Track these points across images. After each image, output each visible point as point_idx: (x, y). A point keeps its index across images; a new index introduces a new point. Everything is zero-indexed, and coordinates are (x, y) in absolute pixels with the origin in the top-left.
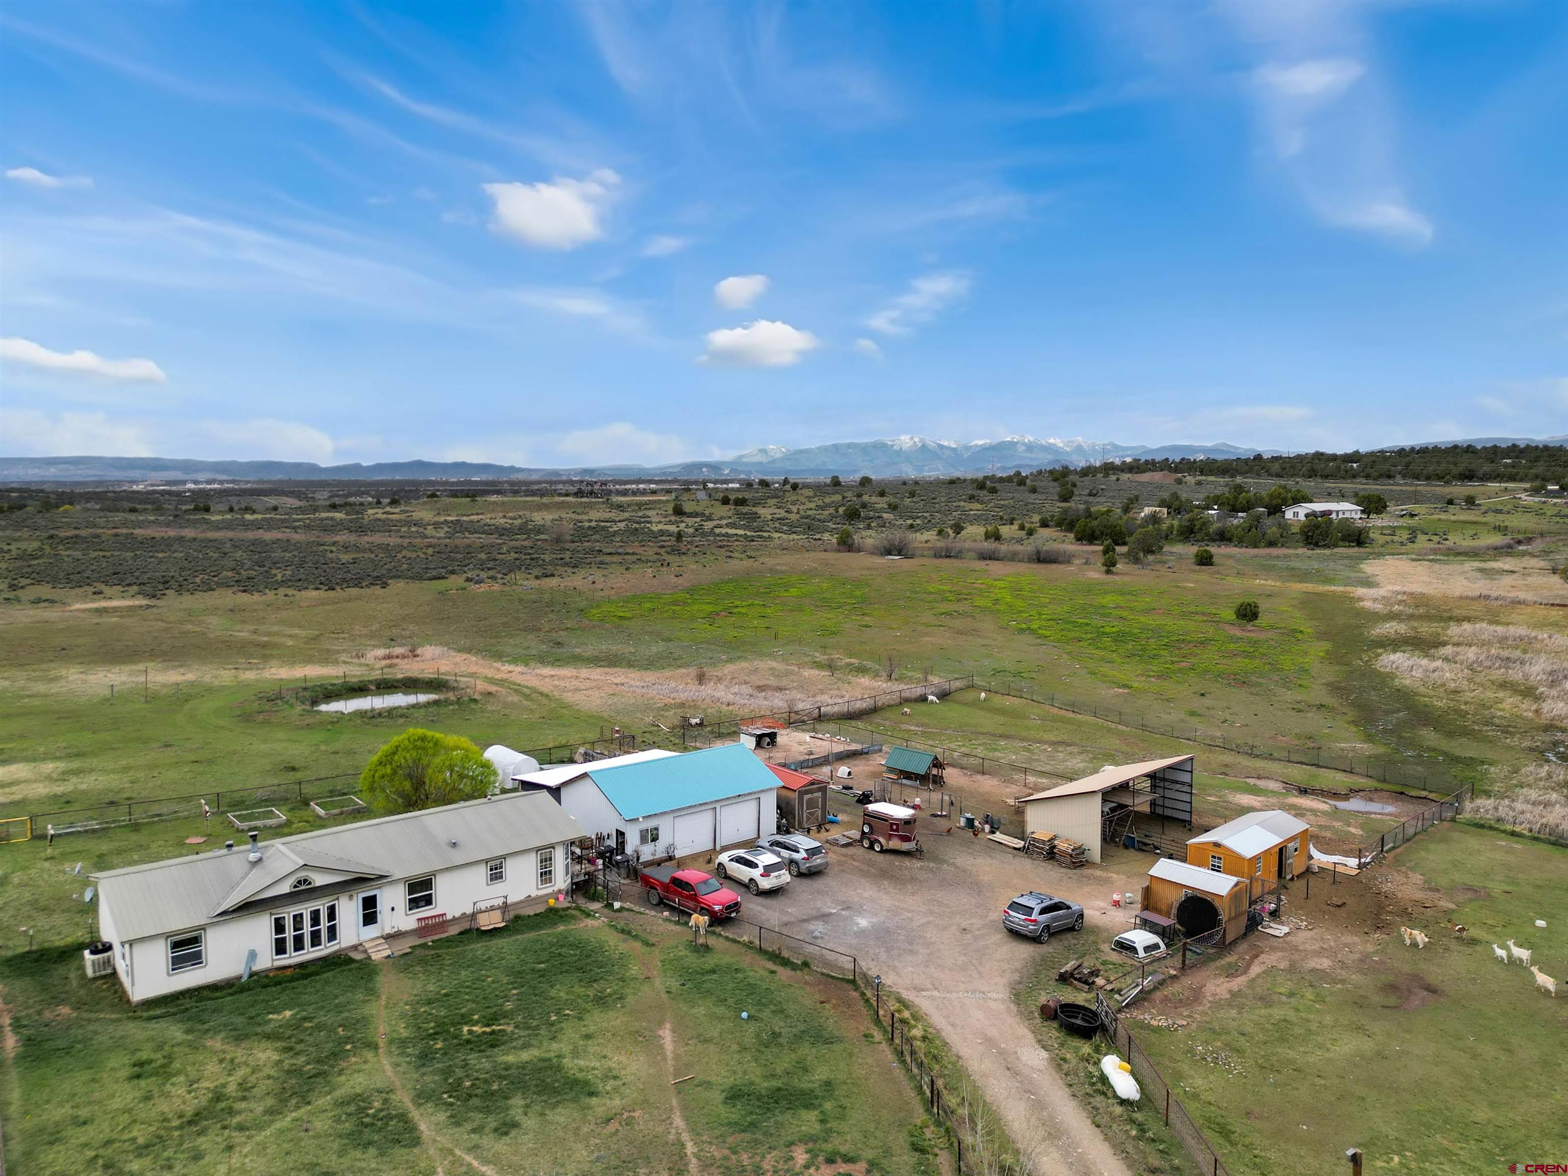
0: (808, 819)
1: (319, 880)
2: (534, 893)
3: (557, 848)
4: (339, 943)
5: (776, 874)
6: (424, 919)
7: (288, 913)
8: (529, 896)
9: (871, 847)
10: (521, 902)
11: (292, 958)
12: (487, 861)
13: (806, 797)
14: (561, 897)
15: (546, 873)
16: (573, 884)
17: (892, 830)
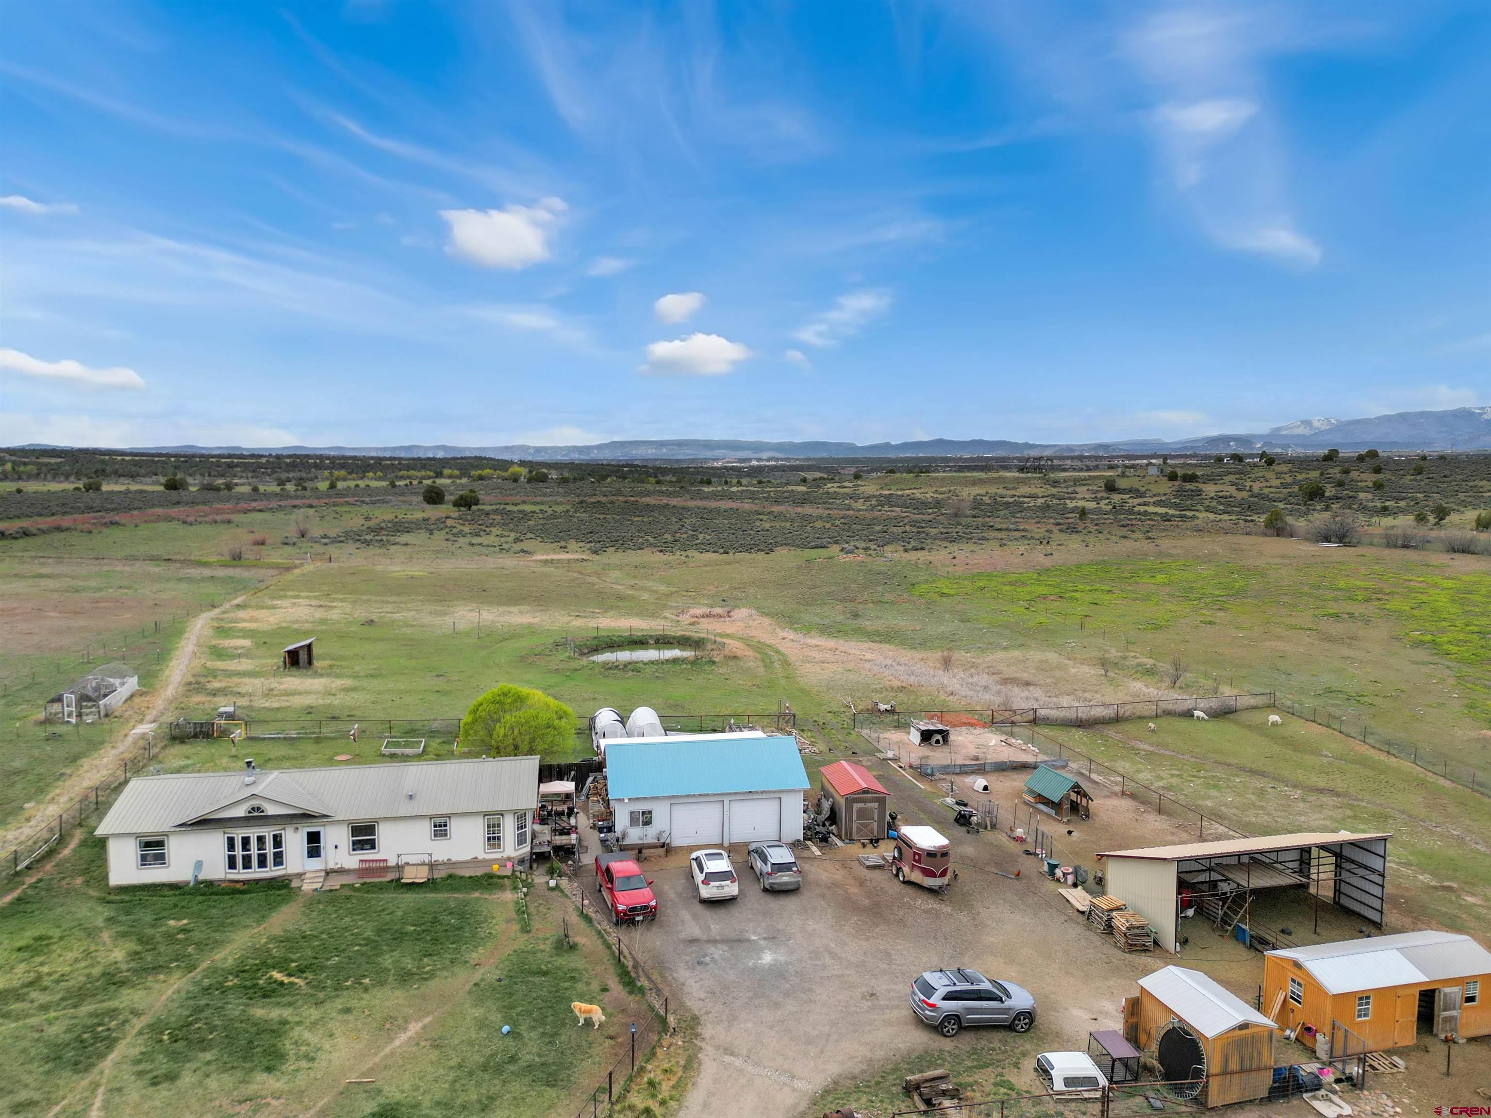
0: (859, 830)
1: (271, 810)
2: (481, 856)
3: (505, 816)
4: (285, 869)
5: (717, 884)
6: (366, 861)
7: (239, 834)
8: (476, 858)
9: (897, 875)
10: (467, 862)
11: (241, 874)
12: (431, 817)
13: (856, 806)
14: (509, 865)
15: (494, 838)
16: (532, 854)
17: (915, 860)
